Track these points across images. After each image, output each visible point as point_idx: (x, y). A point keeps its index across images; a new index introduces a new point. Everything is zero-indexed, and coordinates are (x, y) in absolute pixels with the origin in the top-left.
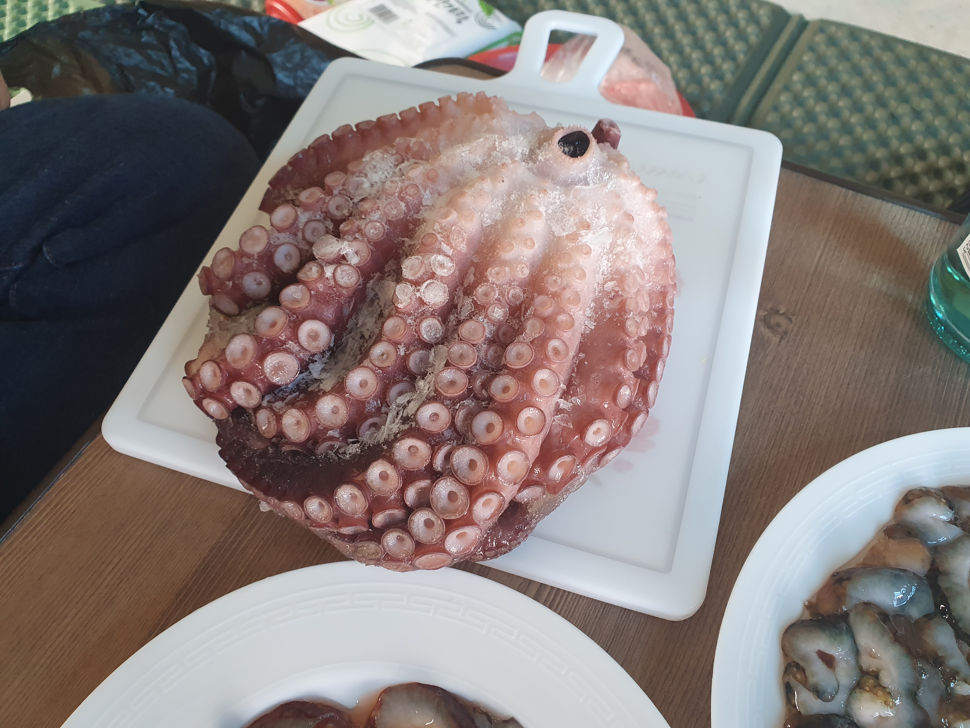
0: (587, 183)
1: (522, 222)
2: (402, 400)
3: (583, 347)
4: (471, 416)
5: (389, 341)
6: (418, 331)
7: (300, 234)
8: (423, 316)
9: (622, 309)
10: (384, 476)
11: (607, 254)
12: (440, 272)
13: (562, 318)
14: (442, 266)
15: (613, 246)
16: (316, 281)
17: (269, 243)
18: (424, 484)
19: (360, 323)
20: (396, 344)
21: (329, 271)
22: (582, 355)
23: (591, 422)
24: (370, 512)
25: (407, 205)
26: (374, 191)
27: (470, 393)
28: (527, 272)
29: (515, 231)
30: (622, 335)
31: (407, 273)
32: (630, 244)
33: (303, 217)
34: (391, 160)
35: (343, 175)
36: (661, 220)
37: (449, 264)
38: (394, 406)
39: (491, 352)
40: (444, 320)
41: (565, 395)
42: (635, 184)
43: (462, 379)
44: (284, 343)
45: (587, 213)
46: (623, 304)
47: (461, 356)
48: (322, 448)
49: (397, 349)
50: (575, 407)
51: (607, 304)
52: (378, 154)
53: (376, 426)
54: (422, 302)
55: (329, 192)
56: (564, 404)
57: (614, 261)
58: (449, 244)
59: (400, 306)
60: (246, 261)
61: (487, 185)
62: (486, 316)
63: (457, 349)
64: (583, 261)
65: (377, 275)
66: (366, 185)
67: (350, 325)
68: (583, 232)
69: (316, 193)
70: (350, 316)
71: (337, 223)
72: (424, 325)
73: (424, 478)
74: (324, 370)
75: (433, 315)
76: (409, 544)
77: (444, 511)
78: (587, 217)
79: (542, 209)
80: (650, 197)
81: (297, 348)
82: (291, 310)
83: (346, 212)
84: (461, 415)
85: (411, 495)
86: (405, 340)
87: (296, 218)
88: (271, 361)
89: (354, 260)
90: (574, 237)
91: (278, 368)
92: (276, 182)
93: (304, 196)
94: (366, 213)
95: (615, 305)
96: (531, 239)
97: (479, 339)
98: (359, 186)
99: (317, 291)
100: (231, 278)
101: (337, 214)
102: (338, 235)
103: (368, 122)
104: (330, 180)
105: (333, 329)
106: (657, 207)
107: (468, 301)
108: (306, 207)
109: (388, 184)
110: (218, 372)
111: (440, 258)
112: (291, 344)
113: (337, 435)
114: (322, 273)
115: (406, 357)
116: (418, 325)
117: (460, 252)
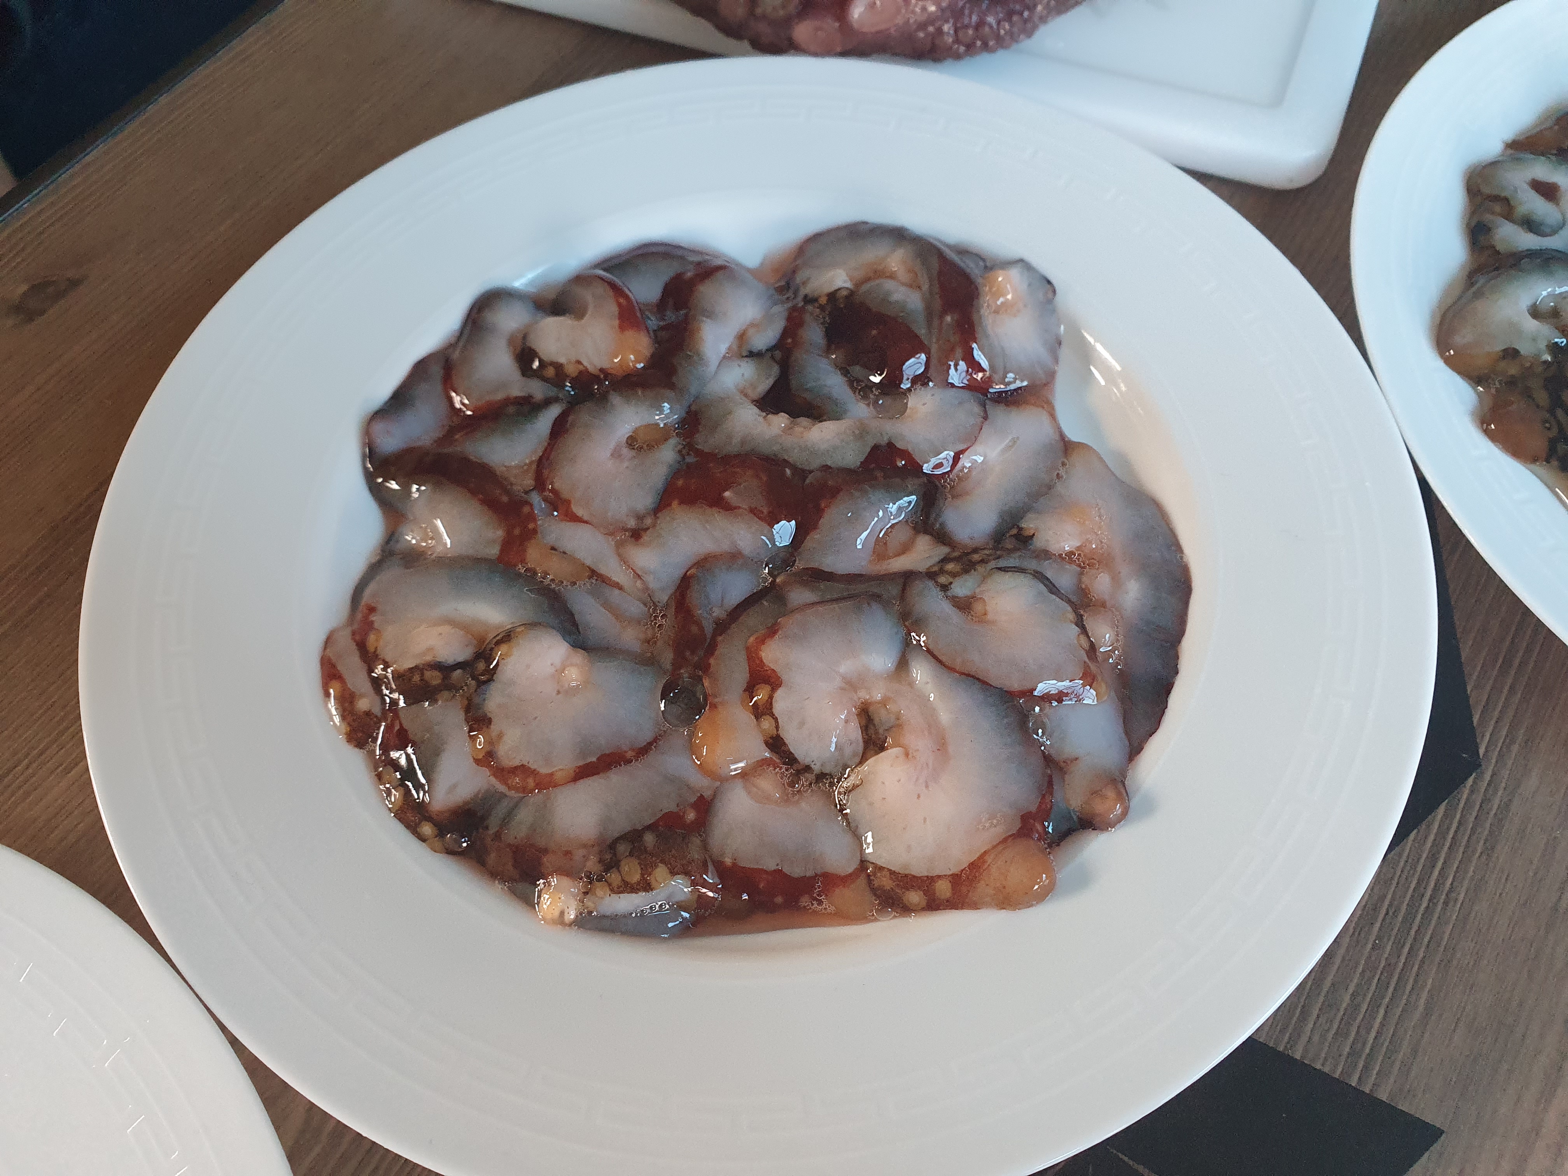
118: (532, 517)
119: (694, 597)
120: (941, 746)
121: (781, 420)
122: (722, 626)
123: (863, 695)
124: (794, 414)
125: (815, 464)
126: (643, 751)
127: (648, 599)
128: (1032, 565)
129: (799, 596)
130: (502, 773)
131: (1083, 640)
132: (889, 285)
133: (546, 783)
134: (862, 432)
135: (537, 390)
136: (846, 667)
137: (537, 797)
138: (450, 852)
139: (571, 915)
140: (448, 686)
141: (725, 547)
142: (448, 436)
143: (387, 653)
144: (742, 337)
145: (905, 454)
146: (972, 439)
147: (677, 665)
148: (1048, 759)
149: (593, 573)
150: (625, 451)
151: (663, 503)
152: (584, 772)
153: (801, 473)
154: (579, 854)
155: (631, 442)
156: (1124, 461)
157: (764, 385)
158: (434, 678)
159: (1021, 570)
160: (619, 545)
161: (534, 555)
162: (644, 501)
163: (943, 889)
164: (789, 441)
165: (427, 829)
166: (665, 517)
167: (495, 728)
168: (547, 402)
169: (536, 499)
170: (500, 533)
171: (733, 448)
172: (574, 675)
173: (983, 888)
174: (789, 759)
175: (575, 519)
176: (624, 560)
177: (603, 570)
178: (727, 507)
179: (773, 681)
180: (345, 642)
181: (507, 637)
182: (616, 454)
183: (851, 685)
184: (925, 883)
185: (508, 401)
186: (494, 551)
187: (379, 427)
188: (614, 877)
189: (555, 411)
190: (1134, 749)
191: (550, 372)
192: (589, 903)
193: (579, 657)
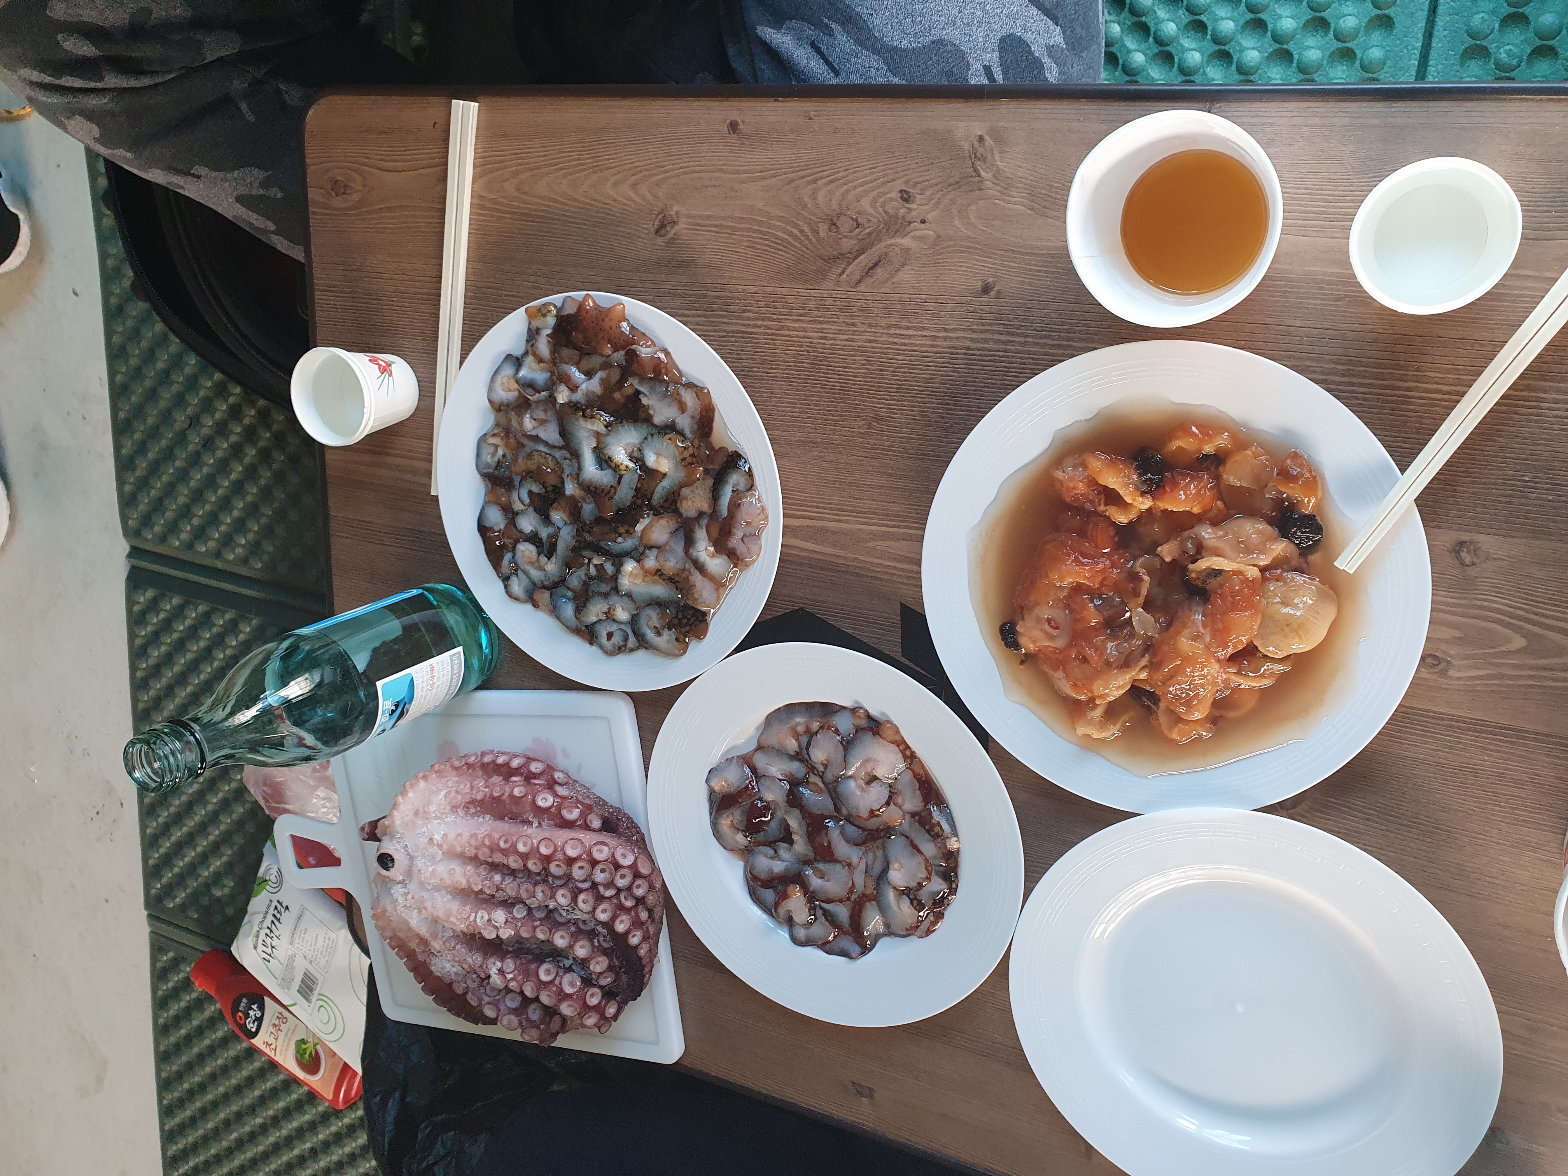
0: (406, 846)
1: (441, 880)
2: (564, 914)
3: (502, 818)
4: (555, 877)
5: (534, 931)
6: (524, 918)
7: (497, 998)
8: (514, 918)
9: (472, 802)
10: (604, 911)
11: (443, 820)
12: (486, 918)
13: (487, 842)
14: (482, 917)
15: (437, 818)
16: (517, 982)
17: (509, 1013)
18: (601, 889)
19: (535, 946)
20: (535, 928)
21: (510, 976)
22: (506, 818)
23: (539, 807)
24: (627, 910)
25: (457, 944)
26: (456, 964)
27: (544, 881)
28: (469, 868)
29: (448, 882)
30: (487, 798)
31: (494, 936)
32: (432, 808)
33: (487, 999)
34: (434, 961)
35: (454, 985)
36: (412, 786)
37: (479, 914)
38: (569, 917)
39: (520, 875)
40: (513, 905)
41: (530, 823)
42: (395, 813)
43: (539, 889)
44: (557, 987)
45: (424, 841)
46: (469, 803)
47: (527, 891)
48: (605, 945)
49: (537, 927)
50: (534, 817)
51: (473, 810)
52: (433, 968)
53: (584, 922)
54: (507, 921)
55: (467, 990)
56: (536, 824)
57: (446, 814)
58: (469, 917)
59: (513, 933)
60: (524, 1022)
61: (428, 904)
62: (501, 883)
63: (524, 896)
64: (452, 836)
65: (504, 947)
66: (454, 970)
67: (538, 952)
68: (435, 842)
69: (469, 996)
70: (533, 954)
71: (483, 980)
72: (518, 916)
73: (598, 890)
74: (568, 958)
75: (512, 913)
76: (639, 882)
77: (611, 874)
78: (426, 841)
79: (431, 869)
80: (400, 799)
81: (558, 979)
82: (538, 990)
83: (475, 976)
84: (558, 882)
85: (609, 893)
86: (530, 922)
87: (488, 1003)
88: (568, 990)
89: (499, 964)
90: (440, 846)
91: (572, 985)
92: (476, 1022)
93: (474, 1003)
94: (470, 966)
95: (471, 806)
96: (450, 871)
97: (515, 885)
98: (456, 974)
99: (523, 978)
100: (538, 1027)
101: (478, 980)
102: (489, 977)
103: (416, 978)
104: (460, 991)
105: (542, 962)
106: (404, 793)
107: (497, 895)
108: (480, 1000)
109: (449, 958)
110: (587, 1016)
111: (478, 920)
112: (557, 982)
113: (596, 941)
114: (512, 979)
115: (540, 919)
116: (520, 919)
117: (471, 908)
118: (858, 897)
119: (860, 841)
120: (866, 761)
121: (795, 837)
122: (864, 829)
123: (864, 785)
124: (791, 834)
125: (803, 822)
126: (906, 837)
127: (866, 853)
128: (804, 750)
129: (844, 811)
130: (930, 874)
131: (820, 731)
132: (735, 821)
133: (926, 861)
134: (786, 812)
135: (819, 913)
136: (859, 793)
137: (931, 861)
138: (957, 877)
139: (956, 839)
140: (916, 898)
141: (840, 837)
142: (846, 933)
143: (915, 920)
144: (772, 858)
145: (788, 796)
146: (773, 778)
147: (881, 838)
148: (856, 732)
149: (866, 872)
150: (826, 878)
151: (836, 861)
152: (920, 852)
153: (808, 825)
154: (938, 845)
155: (822, 878)
156: (757, 729)
157: (785, 845)
158: (915, 903)
159: (808, 754)
160: (855, 868)
161: (869, 891)
162: (838, 867)
163: (902, 747)
164: (800, 833)
165: (954, 886)
166: (840, 859)
167: (920, 881)
168: (822, 908)
169: (853, 898)
170: (868, 904)
171: (810, 848)
172: (896, 866)
173: (898, 738)
174: (890, 797)
175: (853, 883)
176: (858, 865)
177: (864, 870)
178: (829, 843)
179: (872, 811)
180: (918, 933)
181: (895, 888)
182: (828, 881)
183: (863, 790)
184: (903, 752)
185: (827, 920)
186: (874, 902)
187: (854, 955)
188: (940, 833)
189: (824, 905)
190: (843, 708)
191: (812, 912)
192: (950, 836)
193: (891, 866)
